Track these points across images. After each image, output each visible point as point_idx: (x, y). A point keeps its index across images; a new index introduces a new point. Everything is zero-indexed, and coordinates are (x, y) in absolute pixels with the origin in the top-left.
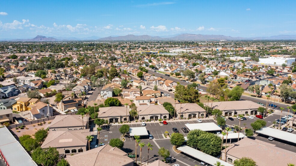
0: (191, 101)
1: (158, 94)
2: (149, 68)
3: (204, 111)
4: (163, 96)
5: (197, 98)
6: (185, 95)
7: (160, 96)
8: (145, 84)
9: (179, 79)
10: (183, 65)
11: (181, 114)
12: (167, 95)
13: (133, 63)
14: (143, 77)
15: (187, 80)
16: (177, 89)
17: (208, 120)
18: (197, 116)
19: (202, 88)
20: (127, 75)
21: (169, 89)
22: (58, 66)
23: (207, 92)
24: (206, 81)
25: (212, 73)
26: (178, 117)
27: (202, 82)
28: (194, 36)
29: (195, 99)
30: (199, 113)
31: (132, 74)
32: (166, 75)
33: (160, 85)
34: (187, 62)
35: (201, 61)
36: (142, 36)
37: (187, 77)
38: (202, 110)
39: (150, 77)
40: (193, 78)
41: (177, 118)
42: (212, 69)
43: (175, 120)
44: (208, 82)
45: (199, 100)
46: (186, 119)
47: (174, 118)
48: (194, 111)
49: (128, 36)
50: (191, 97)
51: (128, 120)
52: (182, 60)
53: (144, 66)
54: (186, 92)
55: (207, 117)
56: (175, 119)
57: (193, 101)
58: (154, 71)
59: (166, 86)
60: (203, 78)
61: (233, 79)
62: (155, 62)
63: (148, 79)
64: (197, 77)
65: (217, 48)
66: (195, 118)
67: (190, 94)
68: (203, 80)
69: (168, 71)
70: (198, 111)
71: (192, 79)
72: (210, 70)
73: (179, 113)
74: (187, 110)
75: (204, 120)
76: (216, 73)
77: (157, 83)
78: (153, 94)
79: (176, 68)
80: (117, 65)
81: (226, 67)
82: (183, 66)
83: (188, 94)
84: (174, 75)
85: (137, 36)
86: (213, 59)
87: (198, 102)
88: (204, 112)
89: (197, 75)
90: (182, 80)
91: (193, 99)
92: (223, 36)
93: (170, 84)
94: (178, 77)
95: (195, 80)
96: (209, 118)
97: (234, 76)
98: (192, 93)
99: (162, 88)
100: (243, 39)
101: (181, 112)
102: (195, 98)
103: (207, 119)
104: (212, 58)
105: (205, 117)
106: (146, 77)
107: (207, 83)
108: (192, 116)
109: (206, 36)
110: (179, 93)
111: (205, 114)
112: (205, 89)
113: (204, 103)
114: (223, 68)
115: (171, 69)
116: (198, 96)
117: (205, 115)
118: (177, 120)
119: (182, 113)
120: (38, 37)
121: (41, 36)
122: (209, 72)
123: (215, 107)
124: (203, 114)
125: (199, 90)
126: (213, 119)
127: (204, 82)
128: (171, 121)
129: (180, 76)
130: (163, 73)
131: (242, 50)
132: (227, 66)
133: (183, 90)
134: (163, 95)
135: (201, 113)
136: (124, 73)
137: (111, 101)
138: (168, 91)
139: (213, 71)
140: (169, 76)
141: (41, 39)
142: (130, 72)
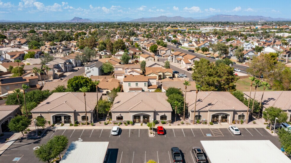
0: (220, 88)
1: (169, 74)
2: (171, 43)
3: (247, 108)
4: (177, 77)
5: (232, 82)
6: (210, 75)
7: (172, 76)
8: (154, 59)
9: (206, 55)
10: (214, 40)
11: (197, 114)
12: (182, 76)
13: (155, 39)
14: (158, 52)
15: (217, 57)
16: (197, 66)
17: (253, 129)
18: (230, 118)
19: (239, 67)
20: (138, 50)
21: (189, 67)
22: (64, 39)
23: (247, 73)
24: (245, 59)
25: (252, 50)
26: (190, 118)
27: (238, 60)
28: (229, 17)
29: (228, 84)
30: (235, 112)
31: (147, 49)
32: (190, 51)
33: (178, 62)
34: (219, 38)
35: (237, 37)
36: (174, 17)
37: (217, 54)
38: (241, 107)
39: (166, 51)
40: (225, 54)
41: (188, 120)
42: (253, 44)
43: (183, 124)
44: (248, 59)
45: (235, 86)
46: (206, 123)
47: (182, 120)
48: (224, 109)
49: (161, 17)
50: (221, 79)
51: (89, 120)
52: (213, 36)
53: (166, 41)
54: (212, 70)
55: (252, 122)
56: (184, 122)
57: (223, 87)
58: (176, 46)
59: (184, 63)
60: (240, 53)
61: (285, 56)
62: (179, 37)
63: (164, 54)
64: (232, 53)
65: (257, 27)
66: (226, 121)
67: (218, 74)
68: (241, 56)
69: (194, 46)
70: (233, 108)
71: (224, 56)
72: (249, 46)
73: (192, 112)
74: (209, 104)
75: (244, 129)
76: (259, 49)
77: (174, 59)
78: (160, 74)
79: (204, 43)
80: (134, 40)
81: (271, 43)
82: (214, 42)
83: (215, 74)
84: (200, 51)
85: (170, 18)
86: (253, 35)
87: (233, 90)
88: (246, 111)
89: (231, 51)
90: (210, 57)
91: (224, 84)
92: (262, 16)
93: (190, 61)
94: (205, 53)
95: (228, 57)
96: (254, 123)
97: (287, 53)
98: (223, 73)
99: (180, 65)
100: (285, 20)
101: (197, 110)
102: (228, 81)
103: (251, 125)
104: (251, 35)
105: (247, 121)
106: (162, 51)
107: (246, 61)
108: (220, 118)
109: (243, 17)
110: (200, 72)
111: (246, 115)
112: (243, 70)
113: (244, 92)
114: (268, 44)
115: (197, 44)
116: (232, 79)
117: (246, 117)
118: (187, 124)
119: (199, 112)
120: (75, 18)
121: (78, 18)
122: (249, 48)
123: (267, 101)
124: (243, 116)
125: (235, 71)
126: (265, 127)
127: (242, 58)
128: (175, 126)
129: (207, 53)
130: (187, 48)
131: (287, 29)
132: (273, 42)
133: (206, 67)
134: (176, 75)
135: (240, 113)
136: (134, 47)
137: (77, 82)
138: (187, 71)
139: (254, 47)
140: (193, 51)
141: (78, 21)
142: (145, 47)
